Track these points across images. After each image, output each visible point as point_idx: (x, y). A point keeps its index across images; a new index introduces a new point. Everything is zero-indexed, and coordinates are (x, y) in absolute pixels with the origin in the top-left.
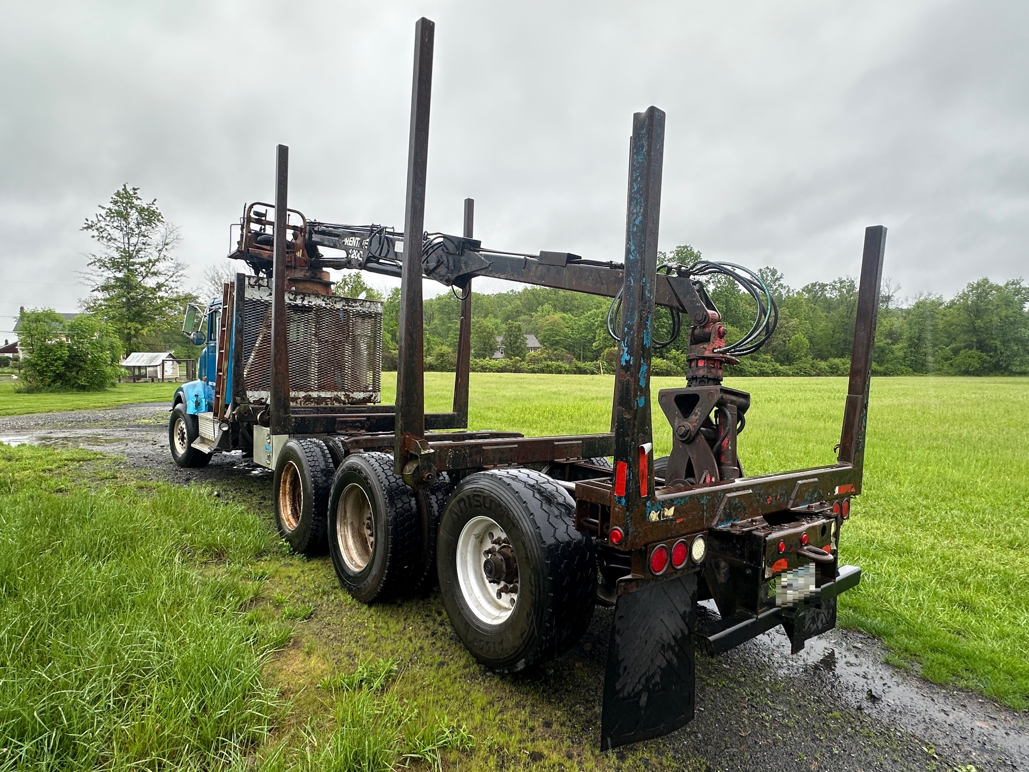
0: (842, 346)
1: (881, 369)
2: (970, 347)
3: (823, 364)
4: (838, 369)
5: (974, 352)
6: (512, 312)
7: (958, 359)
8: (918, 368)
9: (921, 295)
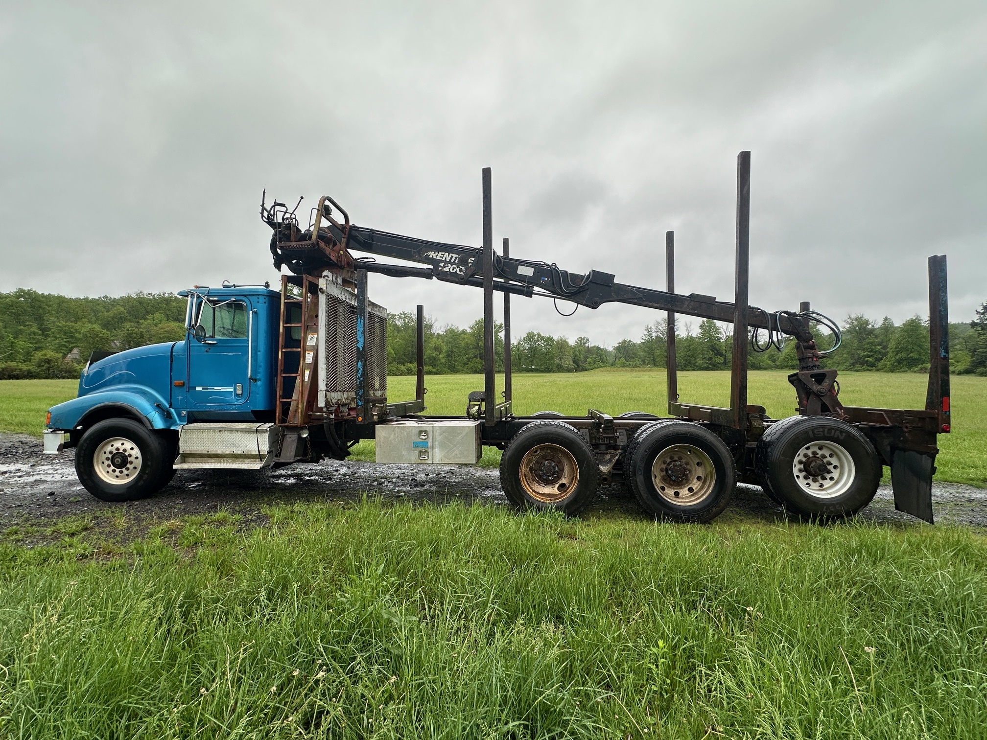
0: (411, 355)
1: (434, 370)
2: (476, 357)
3: (403, 368)
4: (412, 371)
5: (478, 360)
6: (113, 318)
7: (471, 364)
8: (453, 370)
9: (448, 325)
